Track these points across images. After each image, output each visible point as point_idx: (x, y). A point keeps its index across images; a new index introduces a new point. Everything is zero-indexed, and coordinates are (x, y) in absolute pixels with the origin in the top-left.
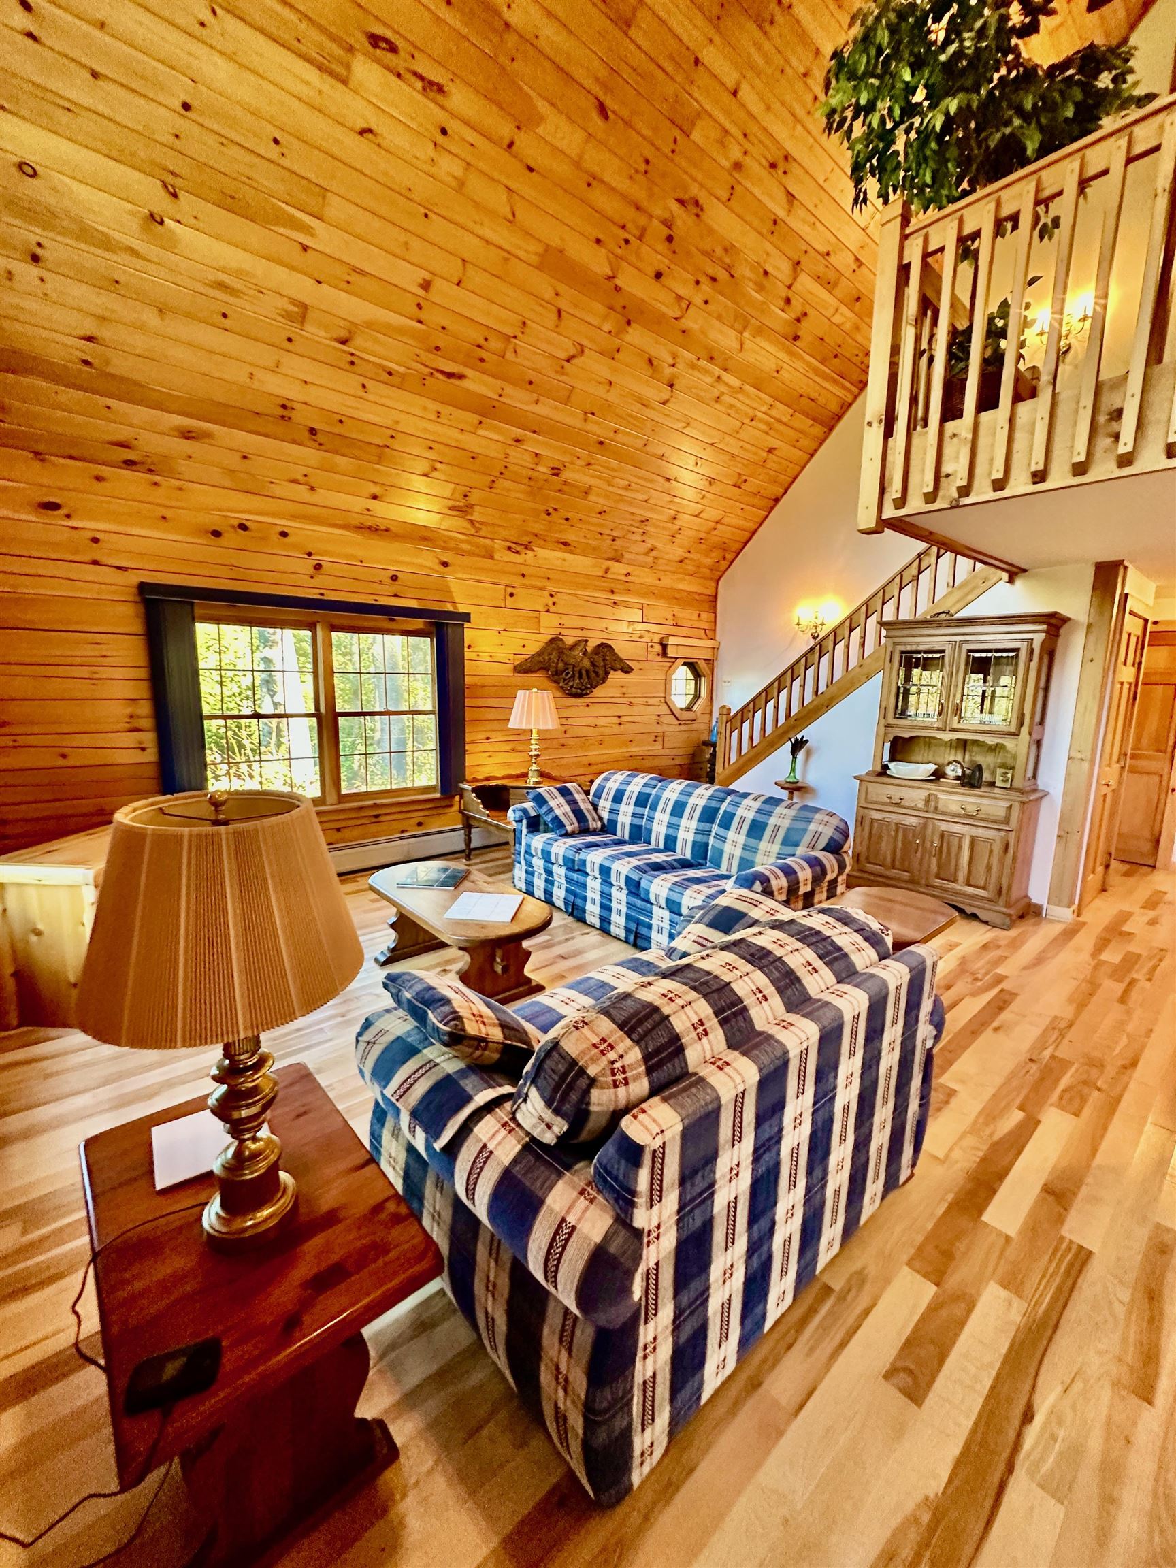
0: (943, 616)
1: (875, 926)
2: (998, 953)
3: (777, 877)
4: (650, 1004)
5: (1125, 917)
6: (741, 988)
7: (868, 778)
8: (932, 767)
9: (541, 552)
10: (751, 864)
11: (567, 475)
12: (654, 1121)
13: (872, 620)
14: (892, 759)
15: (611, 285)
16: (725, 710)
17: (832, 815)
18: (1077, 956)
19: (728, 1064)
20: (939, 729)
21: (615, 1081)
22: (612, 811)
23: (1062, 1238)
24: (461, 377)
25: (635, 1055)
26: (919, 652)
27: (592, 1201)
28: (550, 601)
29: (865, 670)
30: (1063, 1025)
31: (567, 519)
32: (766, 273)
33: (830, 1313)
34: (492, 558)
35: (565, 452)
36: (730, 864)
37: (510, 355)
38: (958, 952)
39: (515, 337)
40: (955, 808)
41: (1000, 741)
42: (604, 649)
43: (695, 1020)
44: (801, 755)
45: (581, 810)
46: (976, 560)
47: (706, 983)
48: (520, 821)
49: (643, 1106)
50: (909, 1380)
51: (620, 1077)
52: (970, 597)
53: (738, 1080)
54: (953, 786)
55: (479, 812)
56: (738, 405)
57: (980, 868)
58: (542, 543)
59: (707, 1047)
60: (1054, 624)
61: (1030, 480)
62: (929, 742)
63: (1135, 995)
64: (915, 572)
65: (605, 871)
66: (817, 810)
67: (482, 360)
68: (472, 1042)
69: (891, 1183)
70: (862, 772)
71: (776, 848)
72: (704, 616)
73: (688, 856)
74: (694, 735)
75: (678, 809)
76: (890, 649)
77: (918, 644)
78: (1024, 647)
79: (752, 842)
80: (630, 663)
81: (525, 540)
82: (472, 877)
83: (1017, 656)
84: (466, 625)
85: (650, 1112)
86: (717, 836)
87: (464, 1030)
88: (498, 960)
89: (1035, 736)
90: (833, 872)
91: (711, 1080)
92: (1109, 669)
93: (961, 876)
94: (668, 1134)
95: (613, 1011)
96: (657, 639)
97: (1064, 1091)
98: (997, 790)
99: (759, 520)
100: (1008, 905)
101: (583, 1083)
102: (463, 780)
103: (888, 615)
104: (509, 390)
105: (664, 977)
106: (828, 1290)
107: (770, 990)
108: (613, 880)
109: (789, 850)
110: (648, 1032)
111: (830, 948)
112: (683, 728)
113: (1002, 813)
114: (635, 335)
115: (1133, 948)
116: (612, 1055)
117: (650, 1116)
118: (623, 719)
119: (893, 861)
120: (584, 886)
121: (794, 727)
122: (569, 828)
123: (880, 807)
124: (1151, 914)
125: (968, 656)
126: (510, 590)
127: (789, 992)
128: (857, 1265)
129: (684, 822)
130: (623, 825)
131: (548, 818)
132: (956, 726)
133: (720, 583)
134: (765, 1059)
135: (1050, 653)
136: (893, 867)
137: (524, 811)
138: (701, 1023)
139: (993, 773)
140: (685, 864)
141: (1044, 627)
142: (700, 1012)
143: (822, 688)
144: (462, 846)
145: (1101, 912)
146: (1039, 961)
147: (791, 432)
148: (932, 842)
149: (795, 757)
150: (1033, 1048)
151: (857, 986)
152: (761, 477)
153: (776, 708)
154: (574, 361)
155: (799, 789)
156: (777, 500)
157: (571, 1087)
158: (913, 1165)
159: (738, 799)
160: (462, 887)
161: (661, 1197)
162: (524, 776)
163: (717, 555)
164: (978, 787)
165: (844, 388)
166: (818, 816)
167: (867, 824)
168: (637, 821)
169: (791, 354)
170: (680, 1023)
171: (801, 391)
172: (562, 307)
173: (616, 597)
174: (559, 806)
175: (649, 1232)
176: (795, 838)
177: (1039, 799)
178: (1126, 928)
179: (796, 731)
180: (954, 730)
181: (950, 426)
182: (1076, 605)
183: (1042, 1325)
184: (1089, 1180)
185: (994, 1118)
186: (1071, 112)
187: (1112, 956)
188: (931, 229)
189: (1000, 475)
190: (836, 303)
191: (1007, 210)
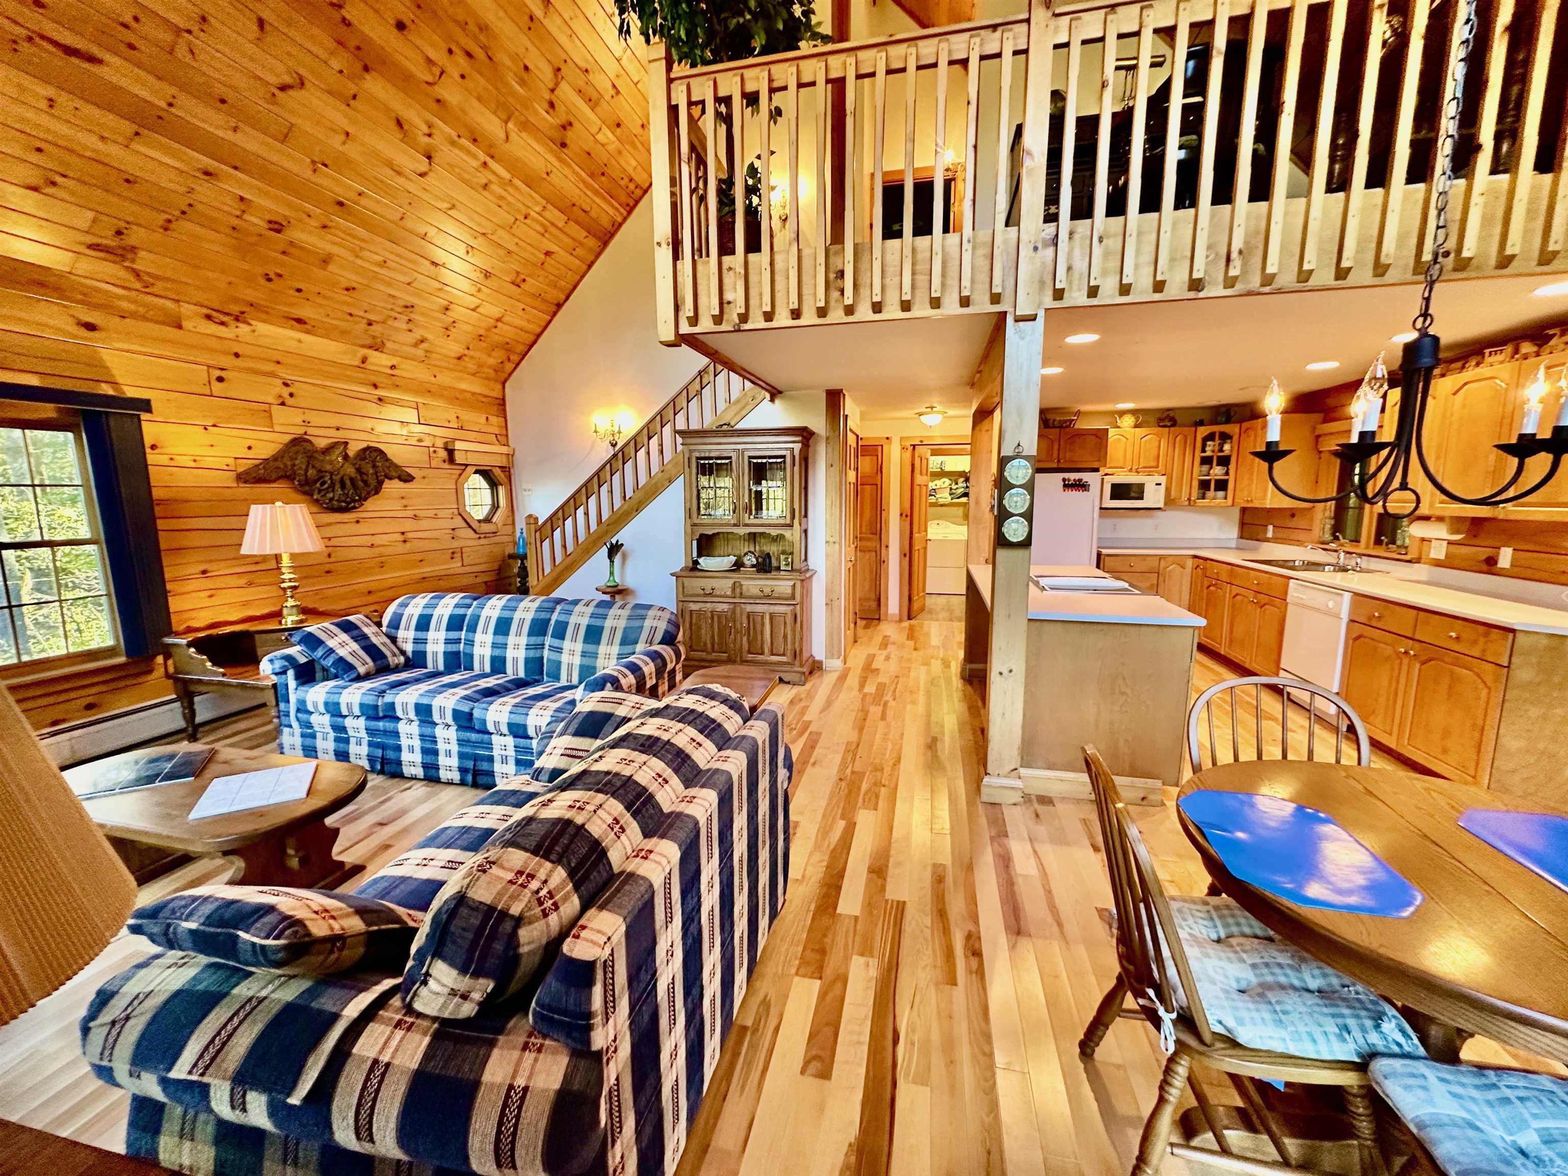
0: (725, 427)
1: (734, 695)
2: (802, 704)
3: (625, 676)
4: (559, 820)
5: (871, 659)
6: (643, 778)
7: (684, 574)
8: (733, 559)
9: (262, 328)
10: (593, 669)
11: (294, 234)
12: (599, 932)
13: (667, 430)
14: (700, 555)
15: (336, 15)
16: (531, 519)
17: (662, 609)
18: (849, 696)
19: (651, 852)
20: (735, 525)
21: (544, 911)
22: (416, 641)
23: (887, 901)
24: (92, 59)
25: (560, 874)
26: (711, 458)
27: (539, 1050)
28: (285, 392)
29: (667, 476)
30: (853, 748)
31: (299, 290)
32: (526, 68)
33: (751, 1046)
34: (180, 327)
35: (290, 205)
36: (570, 674)
37: (181, 52)
39: (189, 32)
40: (755, 591)
41: (780, 532)
42: (373, 454)
43: (610, 820)
44: (618, 559)
45: (374, 646)
46: (744, 377)
47: (609, 782)
48: (284, 672)
49: (581, 923)
50: (819, 1065)
51: (548, 904)
52: (744, 413)
53: (664, 862)
54: (751, 573)
55: (206, 672)
56: (510, 198)
57: (779, 638)
58: (264, 316)
59: (627, 843)
60: (805, 435)
61: (789, 316)
62: (728, 537)
63: (890, 713)
64: (698, 387)
65: (424, 712)
66: (649, 607)
67: (131, 47)
68: (321, 947)
69: (773, 915)
70: (677, 569)
71: (615, 649)
72: (493, 419)
73: (522, 674)
74: (497, 550)
75: (503, 627)
76: (687, 456)
77: (710, 451)
78: (788, 453)
79: (591, 648)
80: (409, 470)
81: (235, 309)
82: (222, 756)
83: (784, 462)
84: (144, 416)
85: (590, 925)
86: (553, 649)
87: (309, 934)
88: (291, 852)
89: (804, 527)
90: (671, 663)
91: (641, 872)
92: (843, 472)
93: (767, 650)
94: (614, 939)
95: (519, 840)
96: (440, 443)
97: (866, 794)
98: (783, 573)
99: (543, 324)
100: (801, 666)
101: (507, 926)
102: (170, 632)
103: (681, 425)
104: (183, 99)
105: (563, 790)
106: (744, 1029)
107: (668, 772)
108: (436, 717)
109: (628, 649)
110: (567, 848)
111: (706, 722)
112: (483, 541)
113: (789, 591)
114: (373, 85)
115: (881, 679)
116: (534, 885)
117: (592, 929)
118: (410, 535)
119: (713, 646)
120: (396, 734)
121: (606, 532)
122: (362, 670)
123: (696, 599)
124: (885, 653)
125: (750, 462)
126: (218, 373)
127: (683, 770)
128: (761, 995)
129: (512, 639)
130: (435, 654)
131: (328, 662)
132: (747, 521)
133: (507, 385)
134: (682, 835)
135: (805, 461)
136: (715, 652)
137: (289, 659)
138: (616, 821)
139: (778, 560)
140: (520, 684)
141: (800, 438)
142: (613, 812)
143: (629, 493)
144: (181, 724)
145: (858, 656)
146: (828, 704)
147: (569, 241)
148: (742, 624)
149: (612, 562)
150: (840, 771)
151: (735, 749)
152: (541, 279)
153: (587, 514)
154: (291, 92)
155: (620, 592)
156: (559, 306)
157: (492, 938)
158: (785, 893)
159: (568, 607)
160: (207, 774)
161: (614, 1007)
162: (277, 615)
163: (500, 355)
164: (770, 572)
165: (613, 206)
166: (651, 613)
167: (687, 616)
168: (452, 648)
169: (559, 159)
170: (596, 829)
171: (572, 200)
172: (264, 16)
173: (381, 393)
174: (342, 645)
175: (608, 1048)
176: (633, 637)
177: (811, 576)
178: (874, 666)
179: (609, 535)
180: (746, 525)
181: (727, 259)
182: (818, 423)
183: (889, 970)
184: (892, 852)
185: (827, 833)
186: (780, 26)
187: (870, 688)
188: (691, 80)
189: (768, 309)
190: (599, 122)
191: (750, 88)
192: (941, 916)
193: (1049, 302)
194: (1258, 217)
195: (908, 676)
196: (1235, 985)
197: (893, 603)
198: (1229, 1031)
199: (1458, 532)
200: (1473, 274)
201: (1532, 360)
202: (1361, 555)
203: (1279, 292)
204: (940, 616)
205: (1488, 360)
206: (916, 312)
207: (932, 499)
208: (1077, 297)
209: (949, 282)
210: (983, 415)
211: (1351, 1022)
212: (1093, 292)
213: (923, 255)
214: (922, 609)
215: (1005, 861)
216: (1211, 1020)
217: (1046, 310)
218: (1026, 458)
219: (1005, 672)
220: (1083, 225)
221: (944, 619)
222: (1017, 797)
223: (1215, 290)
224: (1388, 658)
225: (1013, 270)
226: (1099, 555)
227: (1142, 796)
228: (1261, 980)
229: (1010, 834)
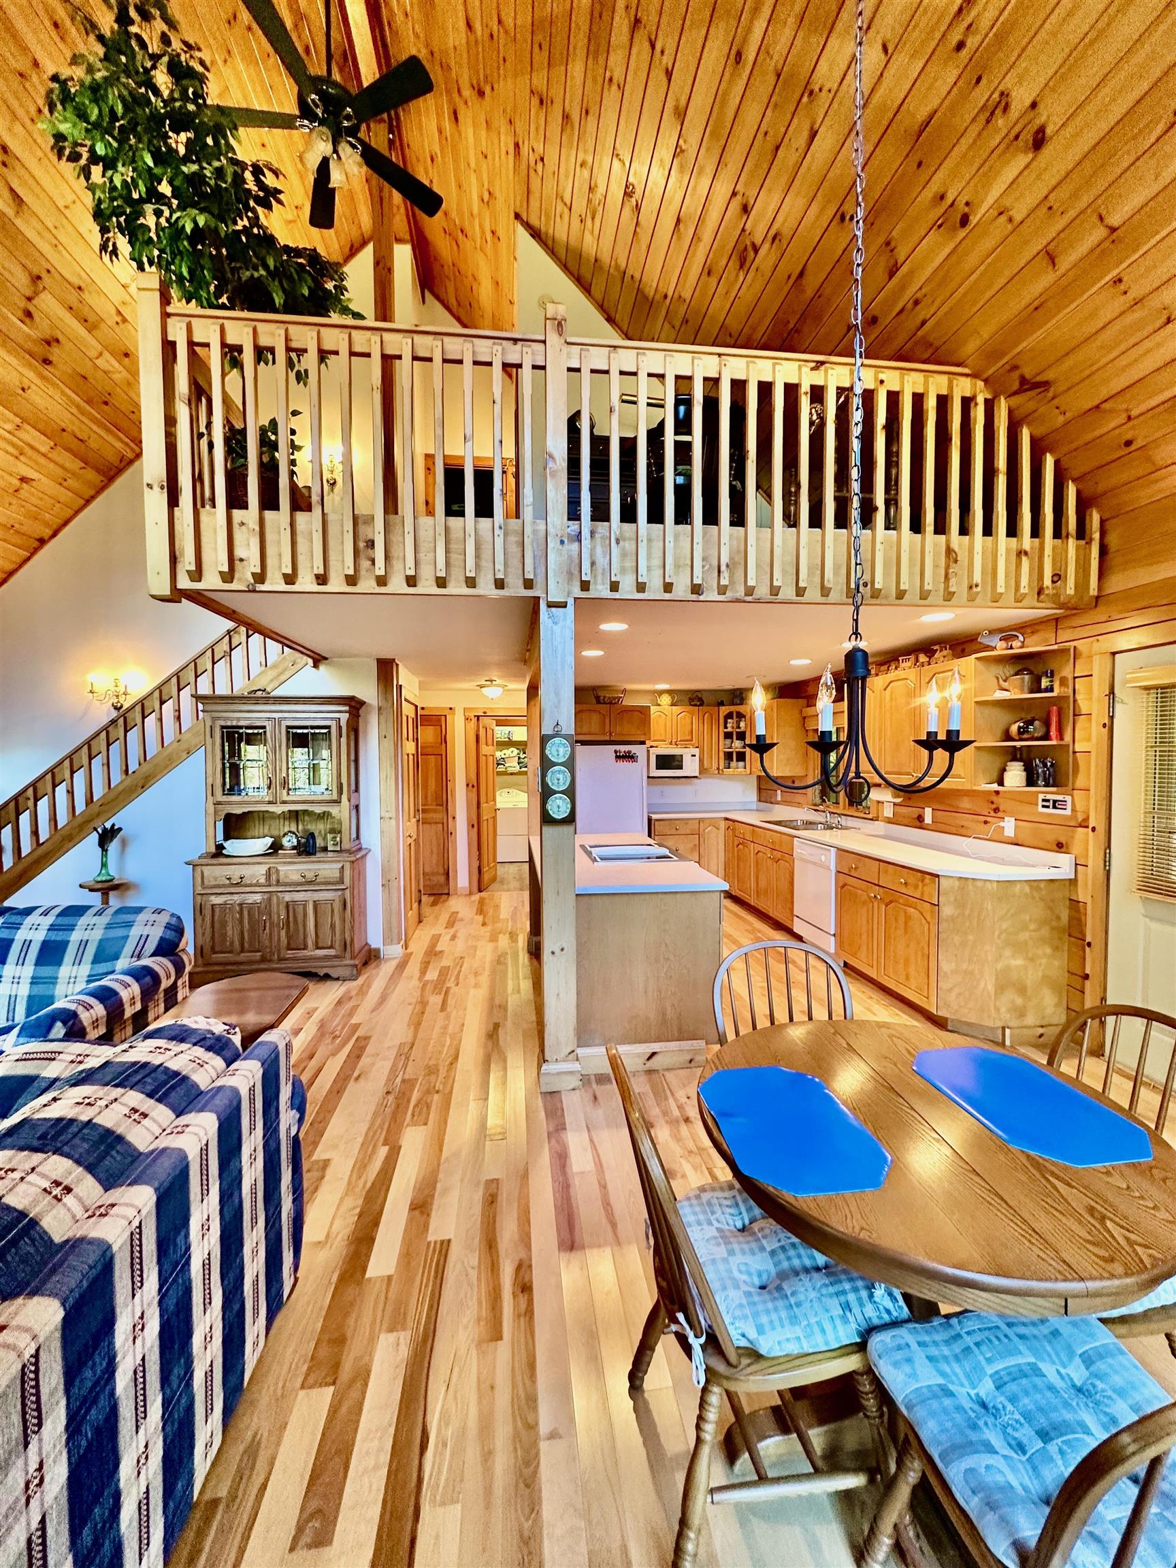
0: (259, 694)
1: (219, 1028)
2: (351, 1004)
3: (89, 1008)
5: (436, 939)
6: (24, 1195)
7: (201, 862)
8: (269, 841)
10: (47, 1001)
13: (186, 694)
14: (227, 838)
17: (159, 911)
18: (408, 986)
20: (270, 803)
23: (429, 1243)
26: (242, 727)
29: (184, 746)
30: (407, 1048)
38: (317, 1017)
40: (296, 877)
41: (326, 809)
44: (113, 847)
46: (284, 644)
50: (316, 1526)
52: (283, 678)
54: (291, 856)
57: (326, 929)
60: (354, 706)
61: (314, 581)
62: (263, 816)
63: (451, 1001)
64: (226, 648)
66: (139, 910)
70: (194, 857)
71: (85, 969)
76: (209, 723)
77: (238, 719)
78: (333, 724)
79: (46, 971)
83: (329, 732)
89: (354, 802)
90: (168, 977)
92: (398, 745)
93: (310, 942)
97: (416, 1106)
98: (330, 854)
99: (19, 561)
100: (354, 957)
103: (204, 688)
106: (214, 1503)
107: (75, 1175)
109: (104, 967)
111: (162, 1078)
113: (337, 874)
115: (445, 962)
119: (242, 945)
121: (99, 813)
123: (218, 889)
124: (452, 931)
125: (288, 733)
127: (106, 1163)
132: (285, 798)
135: (354, 730)
136: (242, 951)
139: (325, 838)
141: (347, 708)
143: (133, 766)
145: (419, 944)
146: (383, 999)
148: (279, 916)
149: (105, 851)
150: (388, 1081)
151: (201, 1110)
152: (13, 507)
153: (71, 792)
155: (116, 887)
156: (42, 542)
158: (296, 1271)
159: (16, 919)
164: (314, 854)
165: (122, 441)
166: (141, 918)
167: (208, 913)
169: (43, 377)
171: (64, 425)
176: (112, 951)
177: (364, 856)
178: (438, 949)
179: (103, 818)
180: (284, 802)
181: (237, 514)
182: (367, 691)
183: (425, 1341)
184: (441, 1176)
185: (365, 1166)
186: (306, 292)
187: (432, 975)
188: (194, 320)
189: (289, 571)
190: (100, 347)
191: (264, 341)
192: (490, 1247)
193: (577, 592)
194: (738, 539)
195: (474, 956)
196: (757, 1282)
197: (462, 877)
198: (751, 1343)
199: (899, 797)
200: (884, 602)
201: (926, 667)
202: (840, 815)
203: (758, 601)
204: (511, 886)
205: (902, 665)
206: (452, 589)
207: (501, 768)
208: (600, 590)
209: (483, 563)
210: (533, 691)
211: (851, 1297)
212: (614, 587)
213: (456, 534)
214: (494, 879)
215: (561, 1159)
216: (734, 1334)
217: (575, 599)
218: (566, 737)
219: (557, 951)
220: (602, 527)
221: (515, 889)
222: (574, 1082)
223: (711, 595)
224: (864, 903)
225: (543, 560)
226: (650, 820)
227: (688, 1058)
228: (779, 1268)
229: (568, 1127)
